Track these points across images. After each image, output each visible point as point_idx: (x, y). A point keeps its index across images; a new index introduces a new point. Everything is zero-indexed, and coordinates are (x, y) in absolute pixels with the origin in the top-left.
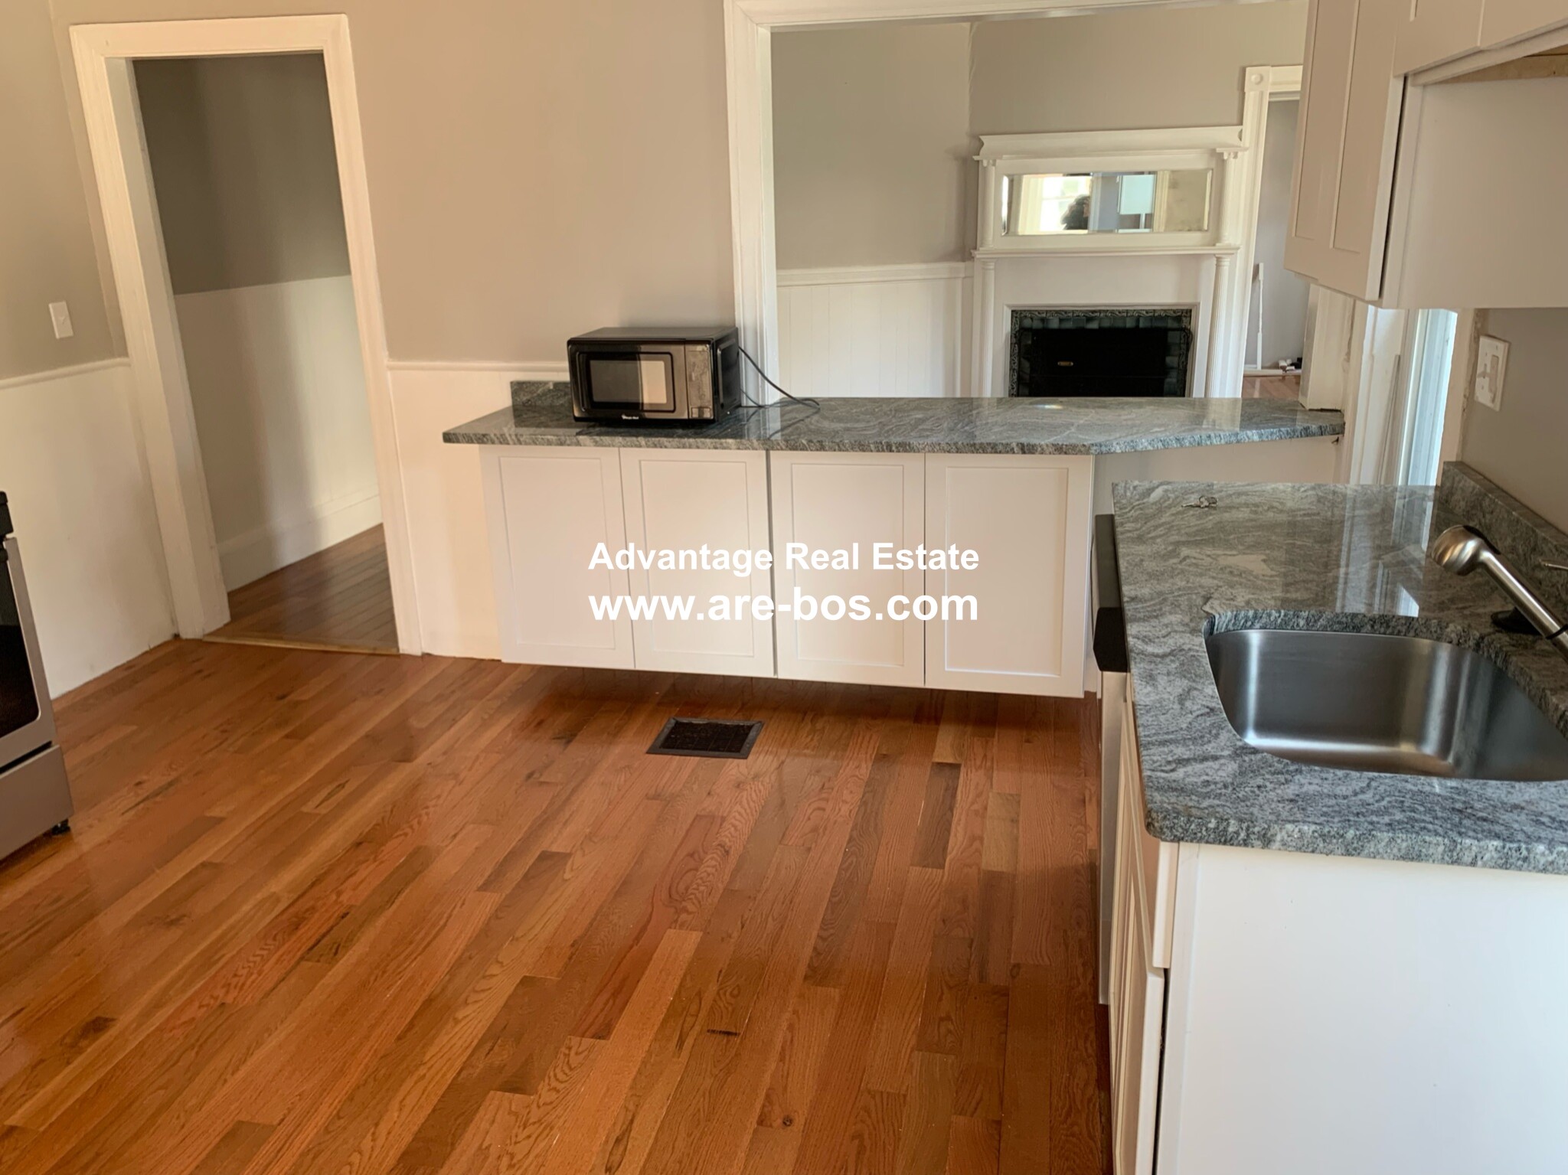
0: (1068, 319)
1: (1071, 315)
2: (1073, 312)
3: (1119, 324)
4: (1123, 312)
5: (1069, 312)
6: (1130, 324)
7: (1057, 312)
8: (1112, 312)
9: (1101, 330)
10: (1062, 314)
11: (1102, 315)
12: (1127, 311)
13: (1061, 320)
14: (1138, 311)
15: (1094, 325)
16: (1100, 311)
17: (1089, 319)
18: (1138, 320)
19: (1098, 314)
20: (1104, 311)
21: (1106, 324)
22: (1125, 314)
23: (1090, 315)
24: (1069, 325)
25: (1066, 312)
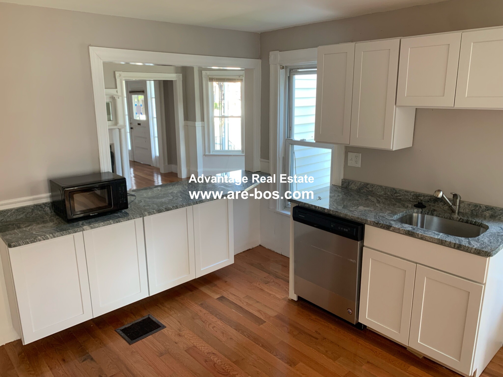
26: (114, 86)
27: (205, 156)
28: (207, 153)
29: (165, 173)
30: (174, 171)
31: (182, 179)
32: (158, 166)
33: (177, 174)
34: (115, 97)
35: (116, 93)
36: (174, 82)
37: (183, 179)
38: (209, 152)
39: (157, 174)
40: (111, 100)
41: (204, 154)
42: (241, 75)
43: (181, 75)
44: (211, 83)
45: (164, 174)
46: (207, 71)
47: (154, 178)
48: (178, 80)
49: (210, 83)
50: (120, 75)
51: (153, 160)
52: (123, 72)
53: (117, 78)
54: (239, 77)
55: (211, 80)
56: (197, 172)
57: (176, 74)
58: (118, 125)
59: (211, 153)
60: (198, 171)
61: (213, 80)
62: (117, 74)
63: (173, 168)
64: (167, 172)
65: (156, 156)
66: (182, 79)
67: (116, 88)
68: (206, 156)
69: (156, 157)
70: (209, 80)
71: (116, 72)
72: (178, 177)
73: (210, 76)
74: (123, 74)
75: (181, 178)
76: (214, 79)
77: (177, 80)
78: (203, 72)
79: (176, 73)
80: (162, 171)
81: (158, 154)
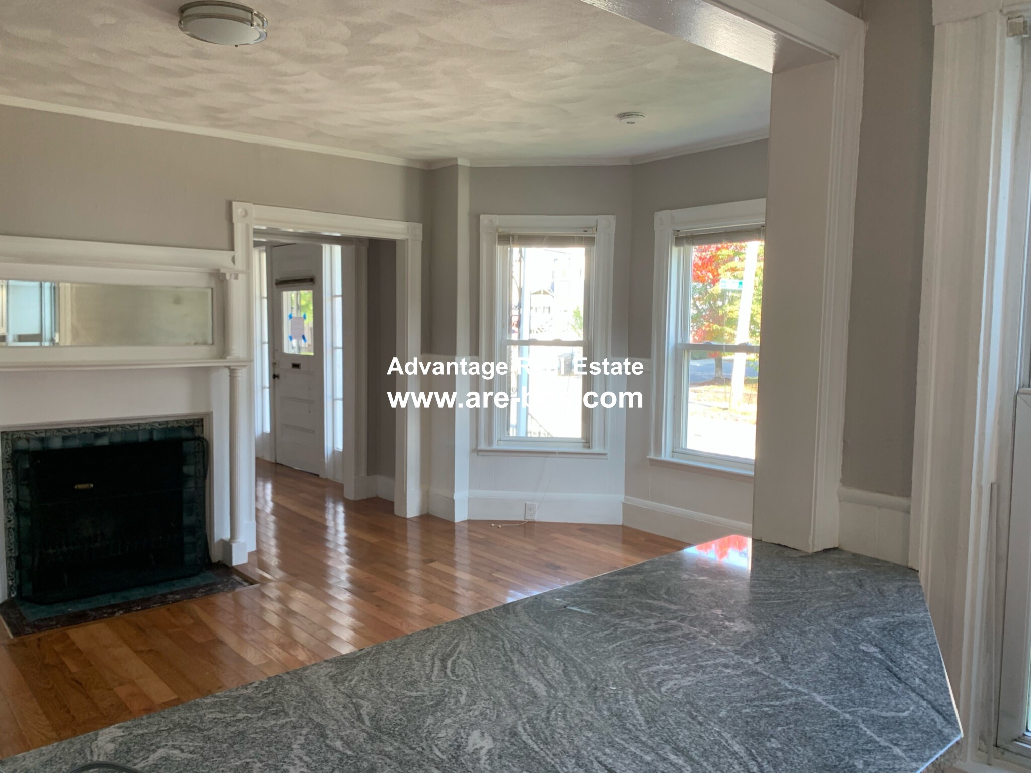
0: (74, 436)
1: (76, 432)
2: (78, 428)
3: (131, 438)
4: (135, 425)
5: (74, 429)
6: (143, 437)
7: (59, 430)
8: (123, 426)
9: (112, 446)
10: (66, 432)
11: (112, 430)
12: (139, 425)
13: (65, 438)
14: (150, 424)
15: (104, 441)
16: (109, 426)
17: (97, 436)
18: (151, 432)
19: (107, 430)
20: (114, 426)
21: (118, 439)
22: (137, 428)
23: (99, 430)
24: (74, 443)
25: (70, 429)
26: (226, 245)
27: (478, 455)
28: (483, 446)
29: (356, 499)
30: (383, 494)
31: (406, 519)
32: (339, 479)
33: (392, 504)
34: (224, 275)
35: (232, 263)
36: (397, 243)
37: (410, 519)
38: (490, 441)
39: (335, 502)
40: (213, 284)
41: (475, 447)
42: (592, 228)
43: (421, 225)
44: (502, 247)
45: (354, 501)
46: (494, 216)
47: (326, 517)
48: (409, 241)
49: (499, 248)
50: (246, 214)
51: (326, 461)
52: (254, 204)
53: (234, 221)
54: (586, 231)
55: (506, 239)
56: (454, 500)
57: (407, 223)
58: (228, 357)
59: (495, 446)
60: (454, 498)
61: (509, 241)
62: (238, 209)
63: (380, 486)
64: (365, 497)
65: (336, 449)
66: (420, 238)
67: (232, 249)
68: (480, 453)
69: (334, 452)
70: (499, 240)
71: (235, 205)
72: (396, 512)
73: (501, 230)
74: (255, 210)
75: (402, 516)
76: (513, 236)
77: (407, 239)
78: (482, 216)
79: (407, 221)
80: (350, 494)
81: (340, 446)
